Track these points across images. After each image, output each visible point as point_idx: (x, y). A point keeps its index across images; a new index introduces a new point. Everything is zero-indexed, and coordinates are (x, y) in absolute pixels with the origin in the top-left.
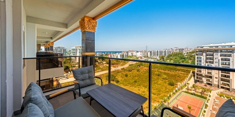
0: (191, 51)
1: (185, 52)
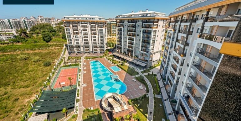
0: (59, 22)
1: (53, 23)
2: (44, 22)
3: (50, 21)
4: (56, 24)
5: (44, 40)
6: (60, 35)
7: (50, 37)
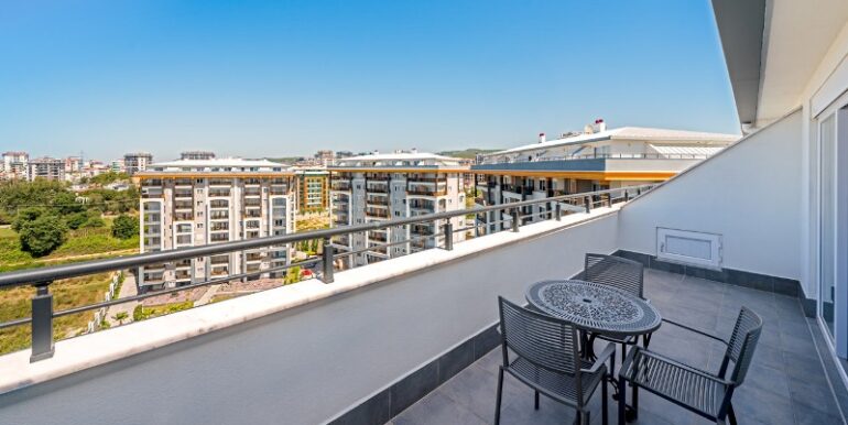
0: (96, 173)
1: (69, 177)
2: (29, 176)
3: (60, 171)
4: (84, 181)
5: (26, 248)
6: (101, 224)
7: (58, 235)
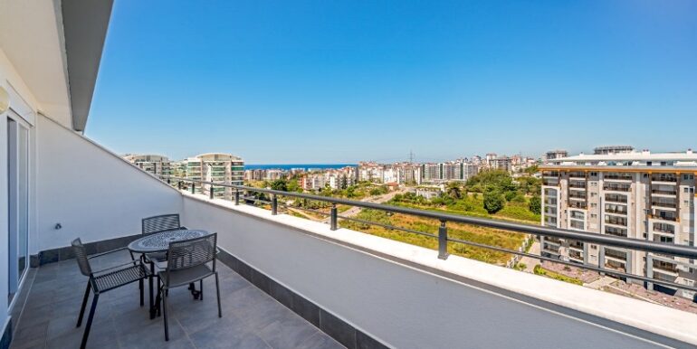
0: (530, 165)
1: (513, 168)
2: (495, 166)
3: (509, 164)
4: (521, 171)
5: (486, 207)
6: (523, 200)
7: (499, 203)
